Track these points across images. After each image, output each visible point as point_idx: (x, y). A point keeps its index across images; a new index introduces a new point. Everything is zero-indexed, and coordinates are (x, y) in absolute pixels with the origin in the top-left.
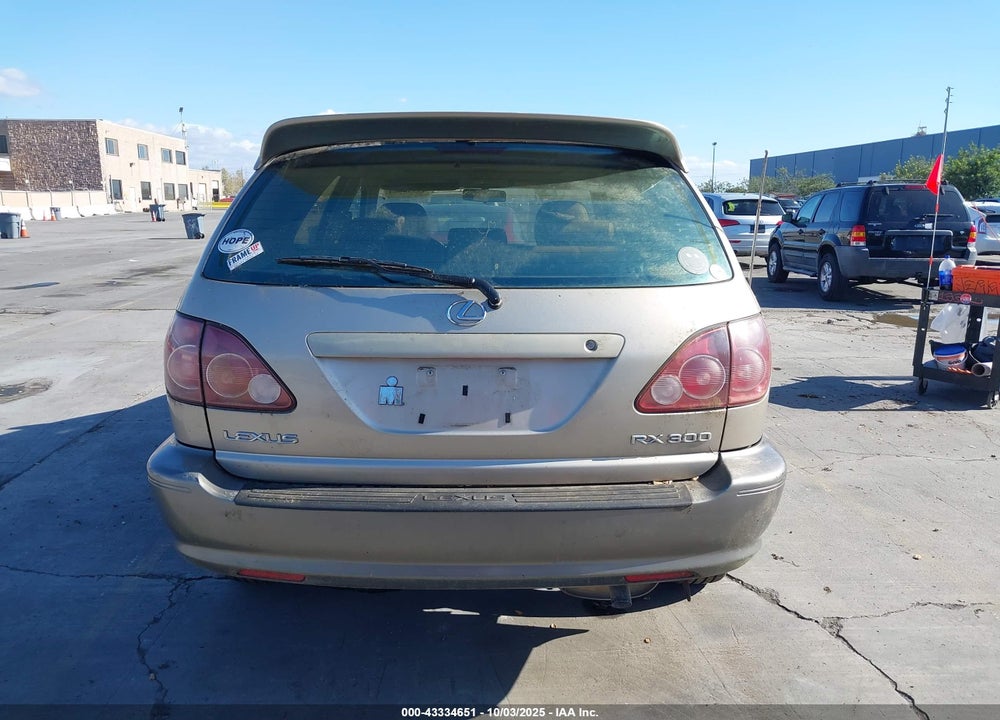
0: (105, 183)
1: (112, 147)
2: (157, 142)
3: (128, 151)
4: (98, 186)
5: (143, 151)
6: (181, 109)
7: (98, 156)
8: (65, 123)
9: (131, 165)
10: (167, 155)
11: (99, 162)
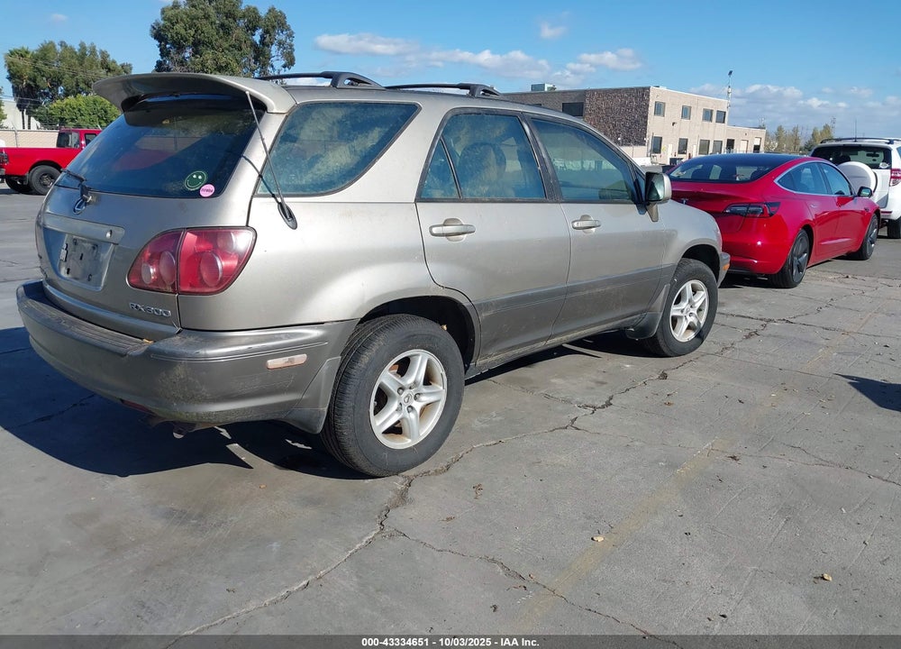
0: (648, 139)
1: (660, 109)
2: (700, 103)
3: (673, 112)
4: (642, 143)
5: (686, 113)
6: (731, 73)
7: (646, 117)
8: (627, 90)
9: (673, 124)
10: (708, 115)
11: (646, 122)
